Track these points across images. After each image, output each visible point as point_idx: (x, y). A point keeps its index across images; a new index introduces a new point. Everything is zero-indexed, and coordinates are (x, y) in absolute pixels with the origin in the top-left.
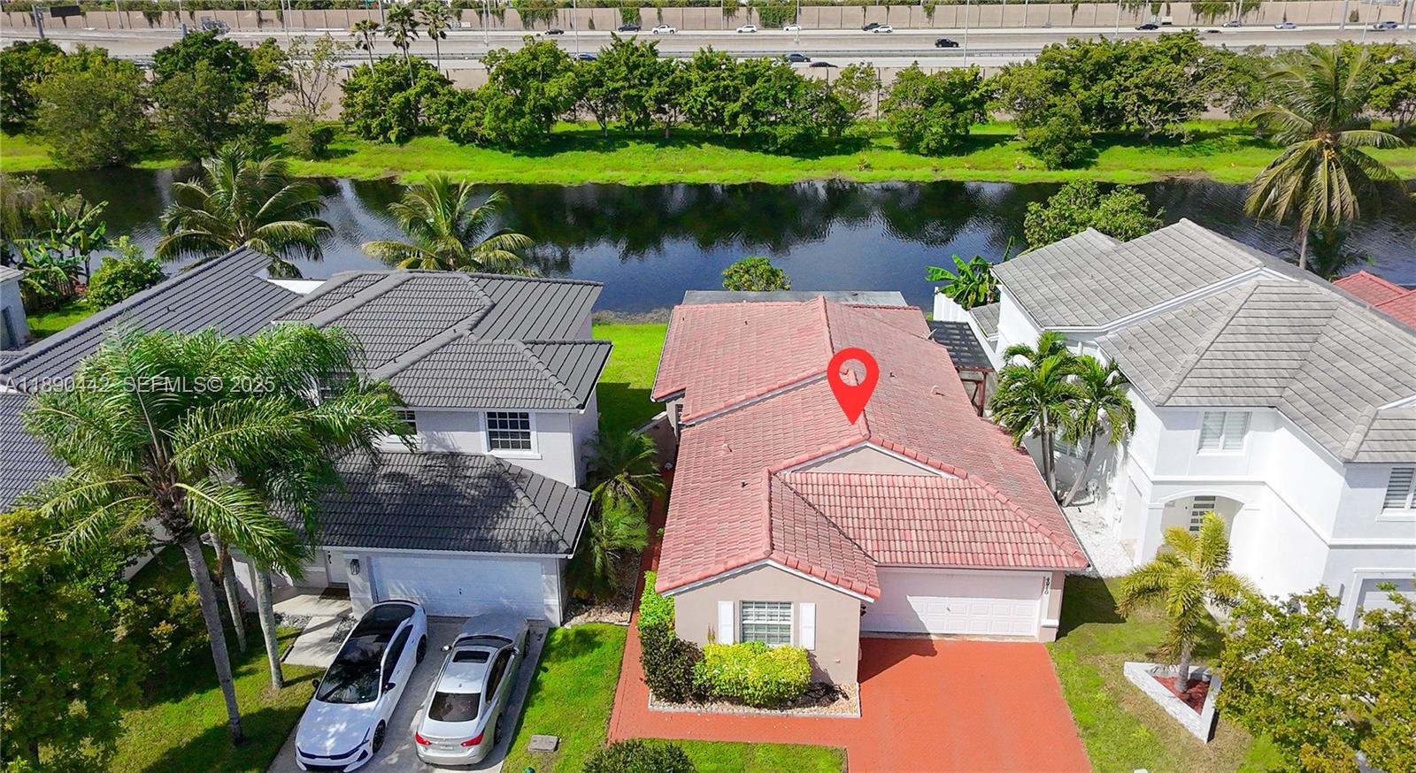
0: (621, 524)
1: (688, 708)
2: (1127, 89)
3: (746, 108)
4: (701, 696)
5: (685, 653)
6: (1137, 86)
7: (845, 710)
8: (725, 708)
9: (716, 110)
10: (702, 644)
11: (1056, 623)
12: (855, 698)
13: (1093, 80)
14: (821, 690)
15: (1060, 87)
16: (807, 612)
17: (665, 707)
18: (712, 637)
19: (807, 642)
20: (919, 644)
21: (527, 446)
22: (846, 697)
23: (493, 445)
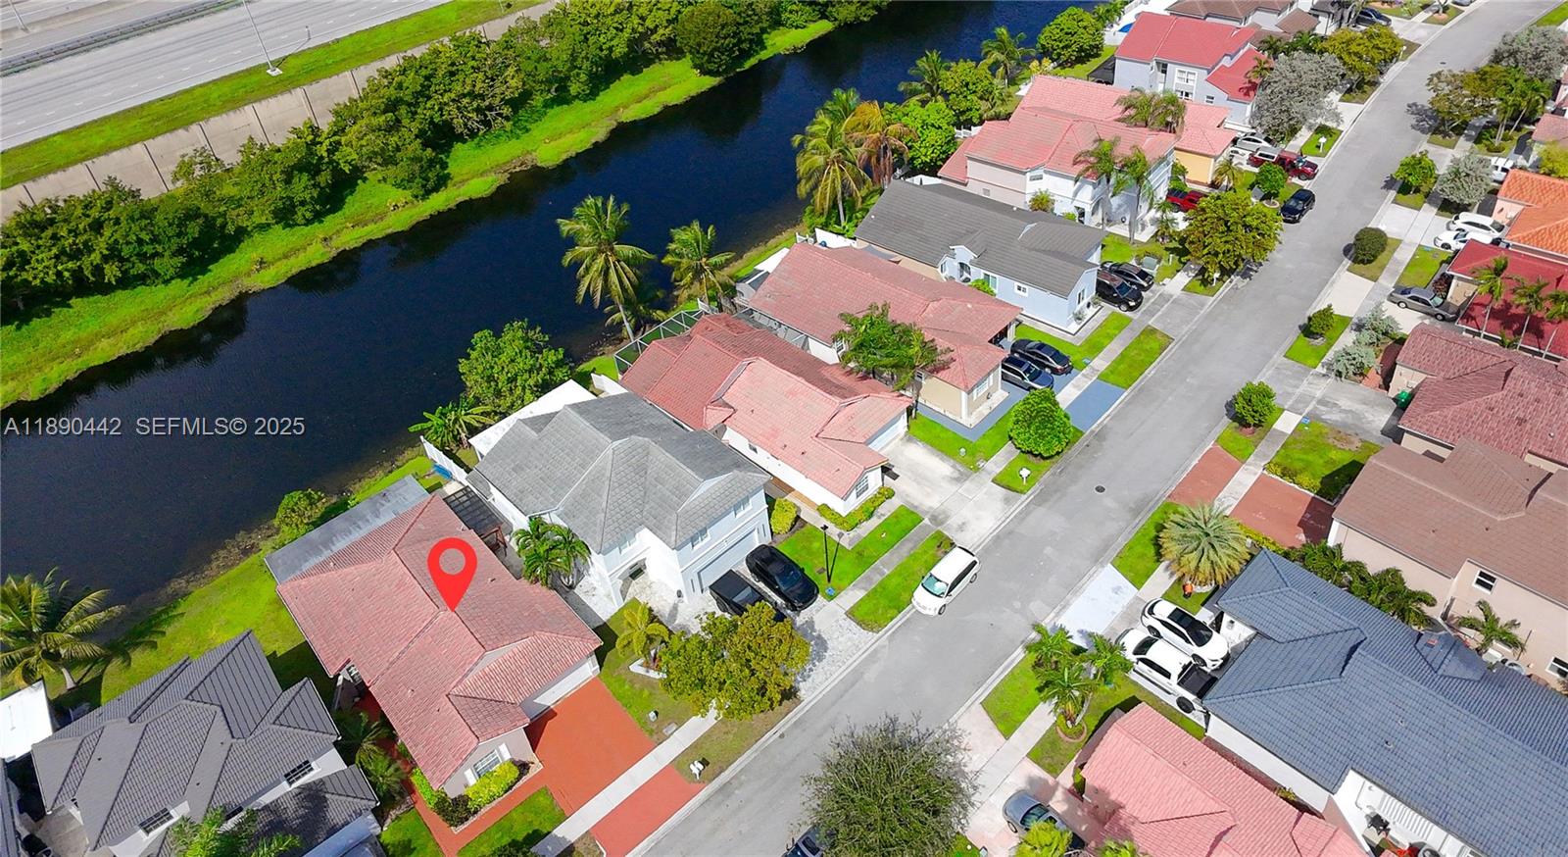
0: (380, 765)
1: (472, 820)
2: (446, 104)
3: (105, 259)
4: (476, 812)
5: (461, 801)
6: (453, 100)
7: (536, 769)
8: (488, 807)
9: (73, 272)
10: (464, 792)
11: (598, 666)
12: (537, 761)
13: (417, 105)
14: (523, 767)
15: (394, 126)
16: (503, 748)
17: (462, 827)
18: (466, 786)
19: (507, 756)
20: (548, 715)
21: (312, 769)
22: (533, 763)
23: (290, 784)
